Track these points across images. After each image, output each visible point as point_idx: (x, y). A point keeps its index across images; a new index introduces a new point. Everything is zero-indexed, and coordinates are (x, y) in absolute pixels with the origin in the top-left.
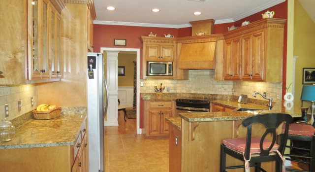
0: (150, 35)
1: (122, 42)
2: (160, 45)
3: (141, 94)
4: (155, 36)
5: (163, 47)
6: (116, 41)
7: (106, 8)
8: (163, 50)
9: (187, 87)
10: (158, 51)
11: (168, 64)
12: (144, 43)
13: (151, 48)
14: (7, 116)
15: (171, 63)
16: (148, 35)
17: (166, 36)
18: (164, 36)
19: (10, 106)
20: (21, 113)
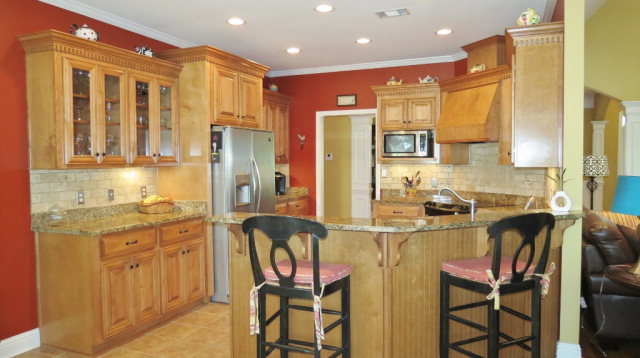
0: (388, 83)
1: (349, 100)
2: (408, 100)
3: (381, 191)
4: (400, 83)
5: (413, 103)
6: (339, 98)
7: (286, 51)
8: (412, 108)
9: (467, 180)
10: (403, 110)
11: (418, 134)
12: (378, 98)
13: (390, 106)
14: (80, 203)
15: (426, 132)
16: (385, 84)
17: (421, 81)
18: (419, 82)
19: (87, 193)
20: (114, 203)
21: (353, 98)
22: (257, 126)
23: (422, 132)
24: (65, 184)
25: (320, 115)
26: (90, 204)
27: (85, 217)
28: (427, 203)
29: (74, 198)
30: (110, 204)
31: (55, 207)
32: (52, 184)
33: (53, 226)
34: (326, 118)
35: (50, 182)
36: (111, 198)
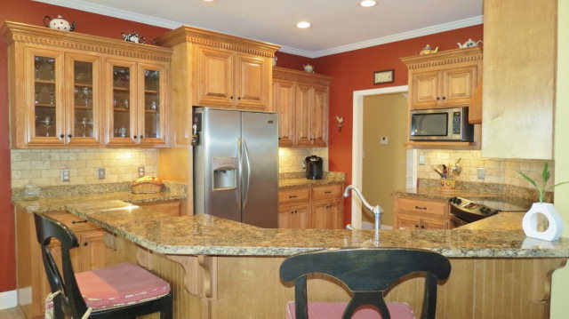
0: (421, 53)
1: (386, 76)
2: (443, 71)
3: (418, 181)
4: (436, 51)
5: (449, 74)
6: (376, 75)
7: (296, 26)
8: (448, 80)
10: (437, 83)
11: (451, 112)
12: (410, 72)
13: (421, 80)
14: (65, 181)
15: (461, 110)
16: (418, 54)
17: (461, 47)
18: (458, 47)
19: (74, 172)
20: (105, 181)
21: (390, 74)
22: (263, 108)
23: (456, 110)
24: (48, 163)
25: (358, 95)
26: (76, 181)
27: (69, 194)
28: (451, 200)
29: (58, 175)
30: (100, 182)
31: (31, 183)
32: (34, 163)
33: (26, 200)
34: (365, 97)
35: (31, 160)
36: (102, 177)
